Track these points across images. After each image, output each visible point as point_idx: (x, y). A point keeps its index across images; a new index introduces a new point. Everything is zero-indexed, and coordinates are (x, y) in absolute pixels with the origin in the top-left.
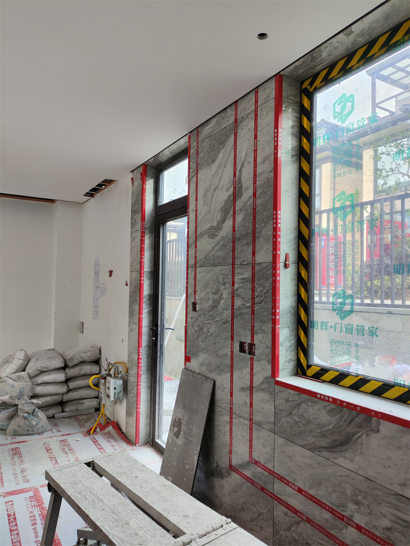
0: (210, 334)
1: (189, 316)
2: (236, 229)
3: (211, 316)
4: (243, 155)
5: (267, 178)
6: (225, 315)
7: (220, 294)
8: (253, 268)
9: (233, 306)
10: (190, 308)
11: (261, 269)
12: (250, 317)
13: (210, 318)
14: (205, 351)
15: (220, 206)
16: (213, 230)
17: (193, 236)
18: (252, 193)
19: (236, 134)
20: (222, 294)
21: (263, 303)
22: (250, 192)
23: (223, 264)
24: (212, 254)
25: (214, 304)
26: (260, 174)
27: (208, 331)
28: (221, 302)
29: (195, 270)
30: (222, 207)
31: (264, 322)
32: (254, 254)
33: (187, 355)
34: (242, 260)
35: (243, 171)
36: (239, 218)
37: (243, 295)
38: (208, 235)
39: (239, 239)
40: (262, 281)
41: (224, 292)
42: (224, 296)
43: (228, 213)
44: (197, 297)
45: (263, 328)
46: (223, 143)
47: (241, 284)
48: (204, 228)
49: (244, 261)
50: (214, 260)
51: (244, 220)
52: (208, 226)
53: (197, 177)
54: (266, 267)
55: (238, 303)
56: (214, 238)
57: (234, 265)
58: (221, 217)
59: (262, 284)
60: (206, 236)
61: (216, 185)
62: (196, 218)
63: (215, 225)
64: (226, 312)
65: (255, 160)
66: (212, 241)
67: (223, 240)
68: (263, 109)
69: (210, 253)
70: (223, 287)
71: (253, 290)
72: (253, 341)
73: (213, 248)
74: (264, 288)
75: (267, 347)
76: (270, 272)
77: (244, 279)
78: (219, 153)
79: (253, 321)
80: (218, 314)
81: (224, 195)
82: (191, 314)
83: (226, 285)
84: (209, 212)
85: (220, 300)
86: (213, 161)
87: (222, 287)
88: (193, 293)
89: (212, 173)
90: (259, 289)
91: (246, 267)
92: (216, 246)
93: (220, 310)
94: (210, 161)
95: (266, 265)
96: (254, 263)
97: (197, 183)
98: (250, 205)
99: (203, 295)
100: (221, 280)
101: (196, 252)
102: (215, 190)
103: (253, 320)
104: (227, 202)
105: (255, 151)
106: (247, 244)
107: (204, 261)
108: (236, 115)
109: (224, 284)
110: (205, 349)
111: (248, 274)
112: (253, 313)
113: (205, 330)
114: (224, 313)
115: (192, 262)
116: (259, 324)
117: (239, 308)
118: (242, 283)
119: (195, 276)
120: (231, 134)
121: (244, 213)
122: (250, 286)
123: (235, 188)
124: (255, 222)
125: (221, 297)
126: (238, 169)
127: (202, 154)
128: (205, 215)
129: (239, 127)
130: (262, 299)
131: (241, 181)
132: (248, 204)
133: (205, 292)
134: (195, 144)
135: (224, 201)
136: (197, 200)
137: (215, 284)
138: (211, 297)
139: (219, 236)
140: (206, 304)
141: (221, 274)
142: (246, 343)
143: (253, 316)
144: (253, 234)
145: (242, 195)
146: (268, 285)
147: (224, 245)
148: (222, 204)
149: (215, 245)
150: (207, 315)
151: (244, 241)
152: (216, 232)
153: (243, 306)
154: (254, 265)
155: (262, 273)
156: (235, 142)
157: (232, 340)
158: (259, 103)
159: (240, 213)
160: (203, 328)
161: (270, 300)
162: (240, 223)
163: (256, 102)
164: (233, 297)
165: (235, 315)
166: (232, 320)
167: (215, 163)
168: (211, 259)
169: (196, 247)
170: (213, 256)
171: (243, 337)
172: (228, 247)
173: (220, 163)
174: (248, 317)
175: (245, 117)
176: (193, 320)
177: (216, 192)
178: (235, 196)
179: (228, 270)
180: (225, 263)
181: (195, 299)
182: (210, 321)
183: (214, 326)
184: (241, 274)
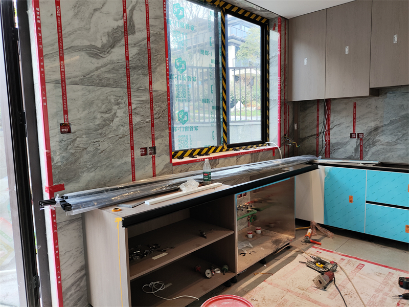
6: (121, 131)
7: (112, 113)
9: (131, 122)
11: (158, 95)
12: (150, 129)
13: (99, 136)
16: (95, 50)
18: (146, 37)
20: (115, 113)
21: (161, 118)
26: (152, 25)
27: (97, 149)
28: (114, 120)
29: (63, 87)
31: (162, 130)
32: (151, 83)
33: (55, 185)
34: (138, 86)
35: (135, 13)
36: (133, 51)
37: (142, 113)
39: (135, 68)
41: (118, 111)
42: (118, 114)
45: (162, 134)
47: (139, 105)
51: (138, 54)
52: (87, 43)
54: (162, 94)
55: (136, 119)
56: (98, 59)
57: (130, 89)
58: (108, 41)
64: (122, 128)
67: (113, 63)
71: (152, 109)
72: (154, 144)
73: (97, 69)
74: (161, 108)
75: (166, 146)
76: (165, 97)
77: (142, 101)
80: (111, 131)
81: (111, 22)
83: (121, 105)
87: (116, 107)
88: (63, 112)
90: (156, 109)
91: (143, 92)
92: (102, 67)
93: (115, 127)
96: (151, 90)
100: (113, 101)
101: (62, 66)
102: (95, 10)
103: (152, 131)
106: (143, 74)
109: (118, 104)
110: (92, 168)
111: (146, 97)
112: (153, 125)
113: (91, 149)
116: (158, 132)
117: (138, 123)
121: (138, 48)
122: (148, 106)
123: (125, 23)
126: (128, 8)
130: (160, 115)
131: (133, 20)
132: (143, 43)
133: (86, 112)
135: (111, 28)
137: (103, 104)
139: (106, 59)
140: (91, 124)
141: (114, 95)
145: (134, 33)
146: (165, 105)
150: (92, 135)
151: (140, 71)
153: (142, 121)
157: (132, 148)
159: (133, 47)
161: (166, 115)
164: (130, 115)
165: (134, 129)
166: (131, 133)
170: (98, 76)
180: (118, 86)
181: (66, 119)
182: (100, 139)
183: (106, 143)
184: (138, 97)
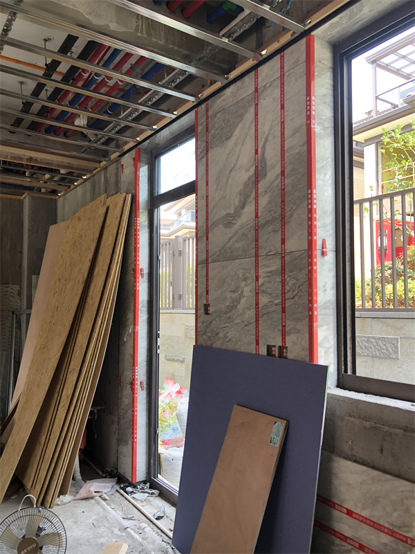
1: (199, 320)
2: (259, 215)
3: (229, 318)
4: (267, 129)
5: (299, 153)
6: (247, 316)
7: (240, 292)
8: (283, 258)
9: (257, 304)
10: (202, 310)
11: (294, 258)
12: (280, 316)
13: (228, 321)
15: (238, 190)
16: (229, 218)
17: (203, 226)
18: (280, 172)
19: (257, 105)
20: (242, 292)
21: (296, 297)
22: (278, 170)
23: (243, 257)
24: (228, 246)
26: (289, 149)
27: (226, 337)
28: (241, 301)
29: (207, 266)
30: (240, 191)
31: (297, 320)
34: (267, 250)
35: (267, 147)
36: (263, 202)
38: (223, 224)
39: (264, 225)
40: (295, 272)
41: (245, 289)
42: (245, 294)
43: (249, 196)
44: (210, 297)
45: (298, 327)
46: (241, 117)
47: (267, 279)
48: (217, 217)
49: (270, 251)
50: (232, 252)
51: (270, 202)
52: (223, 213)
53: (207, 158)
54: (300, 256)
55: (264, 300)
56: (231, 227)
58: (240, 202)
59: (295, 276)
60: (220, 226)
61: (232, 165)
62: (207, 206)
63: (232, 211)
64: (248, 312)
65: (283, 134)
66: (228, 230)
68: (291, 75)
69: (226, 244)
70: (244, 283)
71: (283, 284)
72: (285, 343)
74: (297, 280)
75: (303, 349)
76: (305, 261)
77: (270, 272)
78: (235, 127)
80: (237, 316)
81: (243, 175)
82: (203, 317)
83: (248, 281)
84: (224, 198)
85: (240, 299)
86: (228, 138)
88: (205, 293)
89: (227, 152)
90: (290, 283)
91: (273, 258)
93: (241, 311)
94: (224, 138)
95: (299, 253)
96: (283, 252)
97: (207, 165)
98: (277, 185)
99: (217, 295)
100: (241, 275)
101: (207, 245)
102: (231, 171)
103: (283, 319)
104: (246, 185)
105: (283, 123)
106: (273, 231)
107: (218, 255)
108: (256, 84)
109: (245, 280)
111: (276, 265)
112: (284, 310)
113: (221, 335)
114: (246, 313)
115: (203, 257)
116: (292, 323)
117: (266, 306)
118: (268, 276)
119: (207, 274)
120: (250, 106)
121: (269, 195)
123: (257, 167)
124: (284, 205)
125: (241, 295)
126: (261, 144)
127: (213, 132)
128: (219, 201)
129: (261, 97)
130: (295, 293)
131: (264, 158)
132: (275, 184)
133: (220, 291)
134: (204, 119)
135: (243, 184)
136: (207, 185)
137: (233, 281)
138: (229, 296)
139: (237, 225)
142: (275, 346)
143: (284, 314)
144: (282, 218)
145: (266, 175)
146: (303, 276)
147: (245, 235)
148: (241, 187)
149: (232, 235)
151: (270, 228)
152: (233, 220)
153: (270, 304)
154: (283, 255)
155: (295, 262)
156: (256, 114)
157: (257, 343)
158: (286, 68)
159: (264, 196)
160: (218, 334)
161: (305, 293)
162: (264, 208)
163: (282, 67)
164: (257, 294)
165: (260, 314)
166: (257, 320)
167: (230, 140)
168: (228, 252)
169: (207, 239)
170: (230, 247)
171: (271, 340)
172: (250, 236)
173: (237, 140)
174: (278, 316)
175: (268, 85)
176: (205, 324)
177: (233, 174)
178: (258, 176)
179: (250, 263)
181: (207, 300)
183: (232, 329)
184: (267, 266)
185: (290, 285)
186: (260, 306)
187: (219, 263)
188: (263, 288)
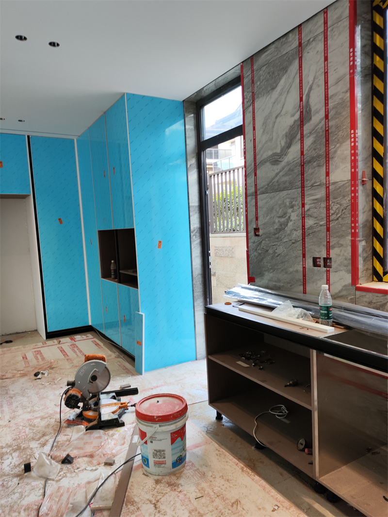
0: (277, 255)
1: (250, 241)
2: (305, 152)
3: (278, 238)
4: (311, 79)
5: (342, 98)
6: (294, 236)
7: (287, 217)
8: (327, 188)
9: (303, 226)
10: (252, 233)
11: (338, 187)
12: (324, 234)
13: (277, 240)
14: (272, 271)
15: (284, 132)
16: (276, 157)
17: (251, 165)
18: (324, 115)
19: (301, 59)
20: (289, 217)
21: (340, 219)
22: (322, 114)
23: (290, 188)
24: (276, 179)
25: (280, 227)
26: (332, 95)
27: (275, 252)
28: (289, 224)
29: (256, 197)
30: (286, 133)
31: (341, 236)
32: (328, 174)
33: (250, 276)
34: (313, 182)
35: (311, 94)
36: (308, 142)
37: (315, 215)
38: (271, 162)
39: (309, 162)
40: (339, 199)
41: (292, 214)
42: (292, 218)
43: (295, 137)
44: (260, 222)
45: (341, 242)
46: (285, 69)
47: (313, 205)
48: (265, 156)
49: (315, 183)
50: (279, 185)
51: (314, 142)
52: (270, 153)
53: (254, 106)
54: (344, 185)
55: (309, 222)
56: (277, 164)
57: (304, 187)
58: (286, 143)
59: (338, 202)
60: (268, 164)
61: (278, 112)
62: (255, 147)
63: (278, 151)
64: (295, 233)
65: (326, 82)
66: (275, 167)
67: (289, 165)
68: (334, 30)
69: (273, 179)
70: (292, 209)
71: (328, 209)
72: (329, 255)
73: (277, 174)
74: (341, 205)
75: (346, 259)
76: (348, 189)
77: (316, 199)
78: (280, 79)
79: (328, 237)
80: (285, 236)
81: (289, 120)
82: (253, 239)
83: (295, 208)
84: (271, 140)
85: (288, 222)
86: (273, 89)
87: (290, 210)
88: (255, 219)
89: (273, 100)
90: (334, 208)
91: (318, 188)
92: (280, 172)
93: (289, 232)
94: (269, 89)
95: (343, 183)
96: (328, 183)
97: (254, 112)
98: (322, 127)
99: (266, 220)
100: (288, 204)
101: (255, 180)
102: (276, 117)
104: (292, 127)
105: (326, 73)
106: (319, 166)
107: (267, 188)
108: (300, 39)
109: (292, 207)
110: (271, 269)
111: (321, 193)
112: (328, 229)
113: (270, 251)
114: (293, 234)
115: (251, 190)
116: (335, 239)
117: (311, 227)
118: (314, 203)
119: (256, 203)
120: (294, 59)
121: (314, 135)
122: (324, 205)
123: (302, 112)
124: (328, 144)
125: (289, 219)
126: (305, 93)
127: (258, 83)
128: (265, 143)
129: (304, 51)
130: (338, 216)
131: (309, 105)
132: (320, 126)
133: (268, 217)
134: (250, 72)
135: (289, 127)
136: (254, 129)
137: (280, 208)
138: (277, 221)
139: (284, 162)
140: (271, 228)
141: (289, 198)
142: (320, 258)
143: (328, 233)
144: (326, 155)
145: (311, 119)
146: (346, 202)
147: (291, 170)
148: (287, 130)
149: (279, 170)
150: (272, 238)
151: (315, 163)
152: (279, 158)
153: (316, 225)
154: (328, 185)
155: (338, 191)
156: (300, 67)
157: (304, 256)
158: (329, 24)
159: (309, 136)
160: (268, 251)
161: (348, 215)
162: (309, 146)
163: (326, 23)
164: (303, 218)
165: (306, 234)
166: (304, 239)
167: (275, 90)
168: (275, 185)
169: (256, 175)
170: (278, 181)
171: (317, 253)
172: (296, 171)
173: (282, 90)
174: (323, 234)
175: (312, 40)
176: (256, 244)
177: (279, 119)
178: (302, 121)
179: (296, 193)
180: (293, 187)
181: (257, 225)
182: (277, 243)
183: (281, 247)
184: (312, 195)
185: (334, 209)
186: (306, 227)
187: (267, 194)
188: (309, 213)
